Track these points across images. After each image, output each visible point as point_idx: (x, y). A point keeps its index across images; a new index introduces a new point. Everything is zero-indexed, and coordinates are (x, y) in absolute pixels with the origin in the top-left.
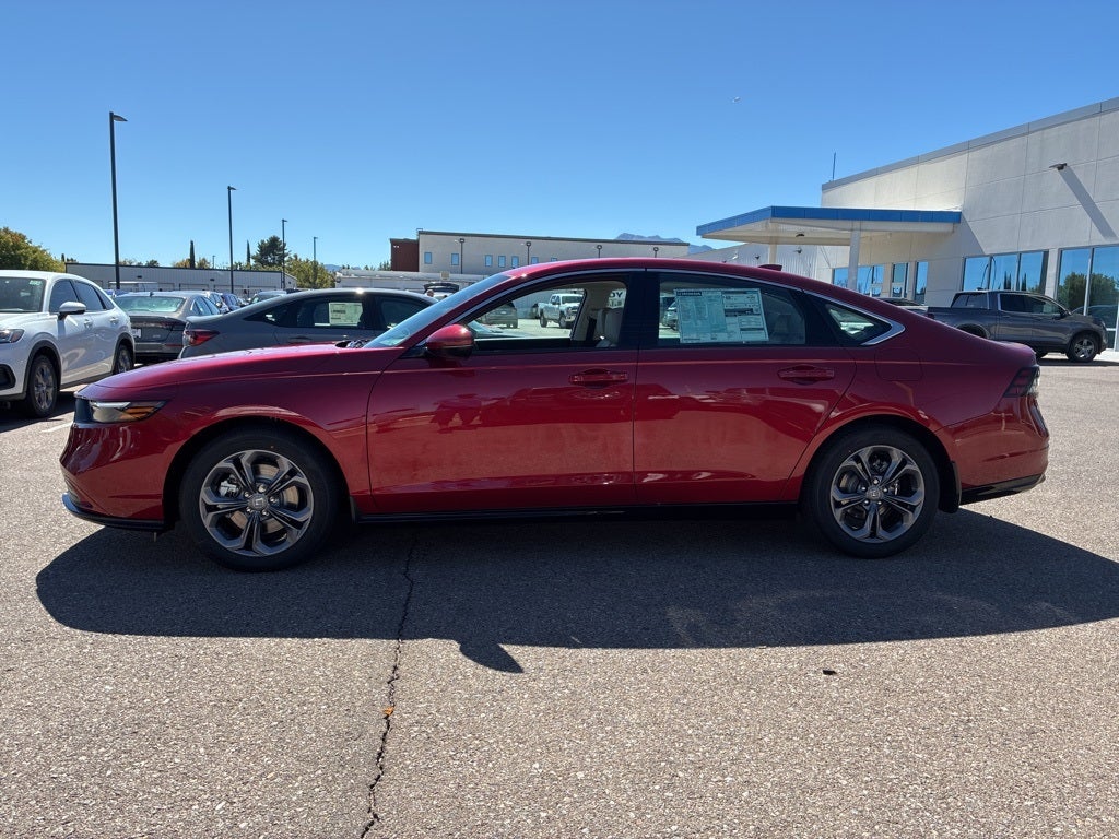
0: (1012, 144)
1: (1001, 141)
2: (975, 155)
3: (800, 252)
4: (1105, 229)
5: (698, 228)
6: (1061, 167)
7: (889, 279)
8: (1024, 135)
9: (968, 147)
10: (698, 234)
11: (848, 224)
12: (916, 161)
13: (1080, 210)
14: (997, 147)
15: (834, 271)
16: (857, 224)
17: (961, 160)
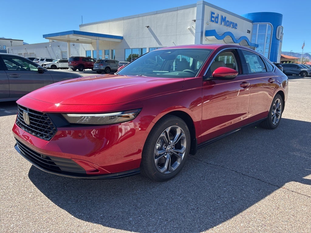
0: (135, 19)
1: (132, 18)
2: (125, 21)
3: (74, 45)
4: (160, 44)
5: (43, 35)
6: (148, 27)
7: (104, 54)
8: (138, 17)
9: (123, 19)
10: (43, 37)
11: (95, 38)
12: (109, 21)
13: (153, 38)
14: (131, 20)
15: (86, 51)
16: (98, 38)
17: (122, 22)
